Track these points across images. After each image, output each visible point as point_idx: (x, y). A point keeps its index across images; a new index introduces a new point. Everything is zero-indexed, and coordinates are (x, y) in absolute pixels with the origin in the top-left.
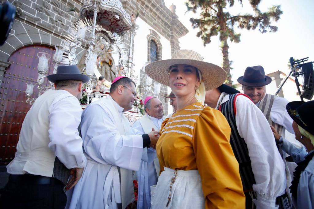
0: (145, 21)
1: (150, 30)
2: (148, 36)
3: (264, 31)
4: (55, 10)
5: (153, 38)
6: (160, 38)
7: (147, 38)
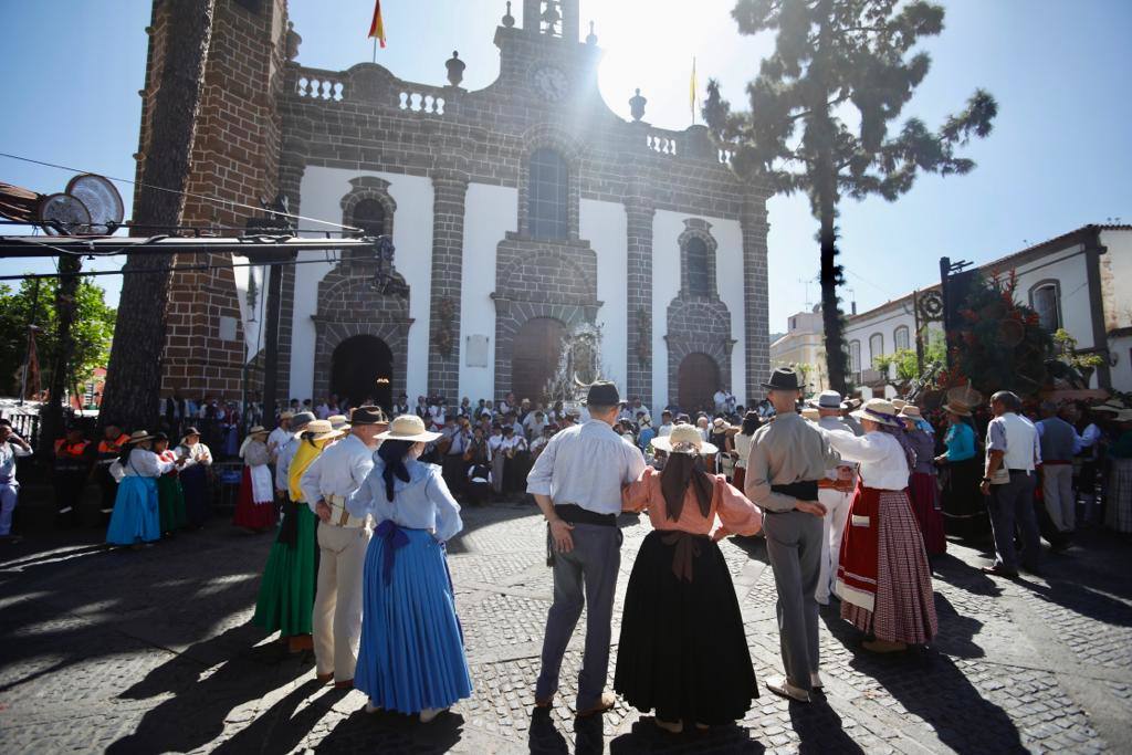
0: (675, 209)
1: (685, 221)
2: (681, 236)
3: (946, 170)
4: (541, 272)
5: (692, 234)
6: (710, 226)
7: (679, 241)
